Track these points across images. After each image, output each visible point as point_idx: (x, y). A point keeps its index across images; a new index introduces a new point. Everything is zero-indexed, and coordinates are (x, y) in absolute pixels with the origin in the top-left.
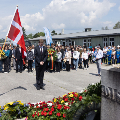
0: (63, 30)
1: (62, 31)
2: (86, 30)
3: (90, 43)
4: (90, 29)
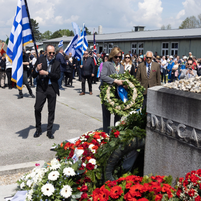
0: (101, 27)
1: (99, 29)
2: (137, 29)
3: (142, 50)
4: (143, 27)
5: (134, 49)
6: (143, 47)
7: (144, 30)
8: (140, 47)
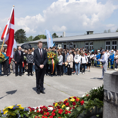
0: (65, 33)
1: (63, 34)
2: (88, 33)
3: (92, 47)
4: (92, 32)
5: (87, 46)
6: (93, 44)
7: (93, 33)
8: (91, 44)
